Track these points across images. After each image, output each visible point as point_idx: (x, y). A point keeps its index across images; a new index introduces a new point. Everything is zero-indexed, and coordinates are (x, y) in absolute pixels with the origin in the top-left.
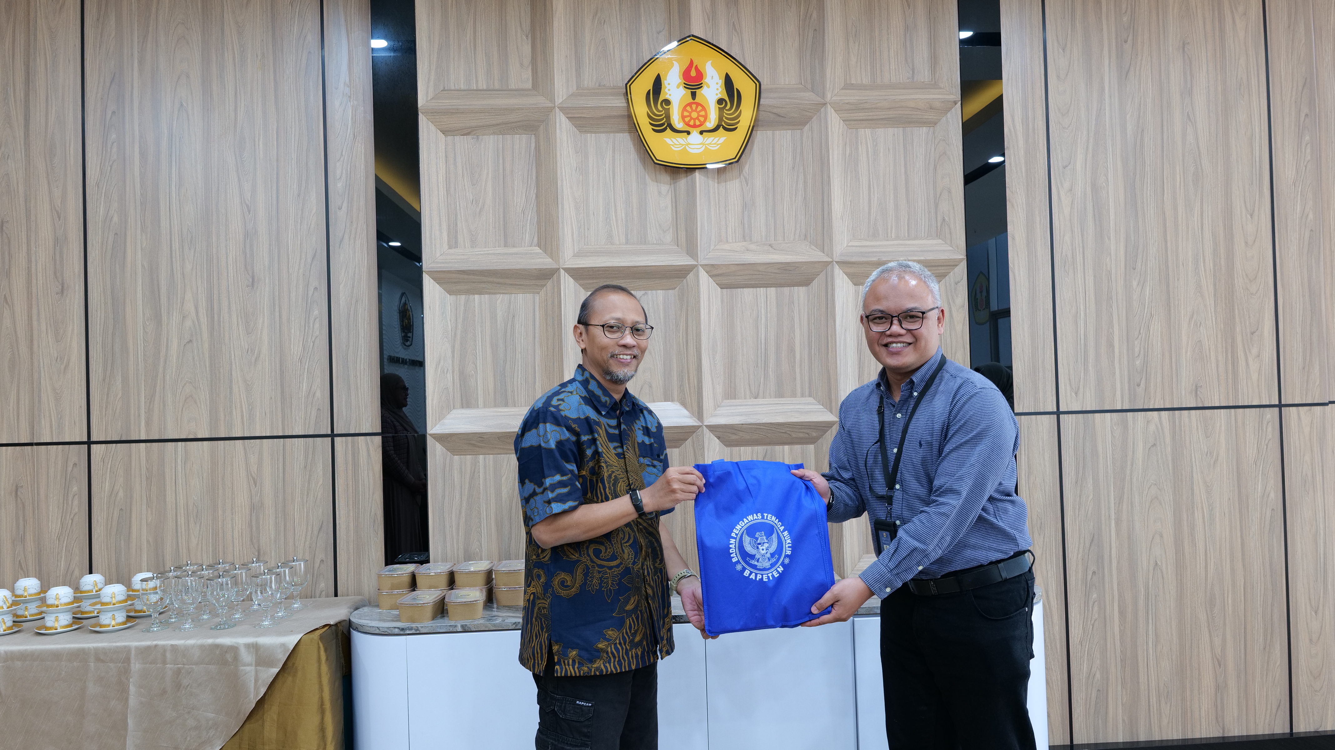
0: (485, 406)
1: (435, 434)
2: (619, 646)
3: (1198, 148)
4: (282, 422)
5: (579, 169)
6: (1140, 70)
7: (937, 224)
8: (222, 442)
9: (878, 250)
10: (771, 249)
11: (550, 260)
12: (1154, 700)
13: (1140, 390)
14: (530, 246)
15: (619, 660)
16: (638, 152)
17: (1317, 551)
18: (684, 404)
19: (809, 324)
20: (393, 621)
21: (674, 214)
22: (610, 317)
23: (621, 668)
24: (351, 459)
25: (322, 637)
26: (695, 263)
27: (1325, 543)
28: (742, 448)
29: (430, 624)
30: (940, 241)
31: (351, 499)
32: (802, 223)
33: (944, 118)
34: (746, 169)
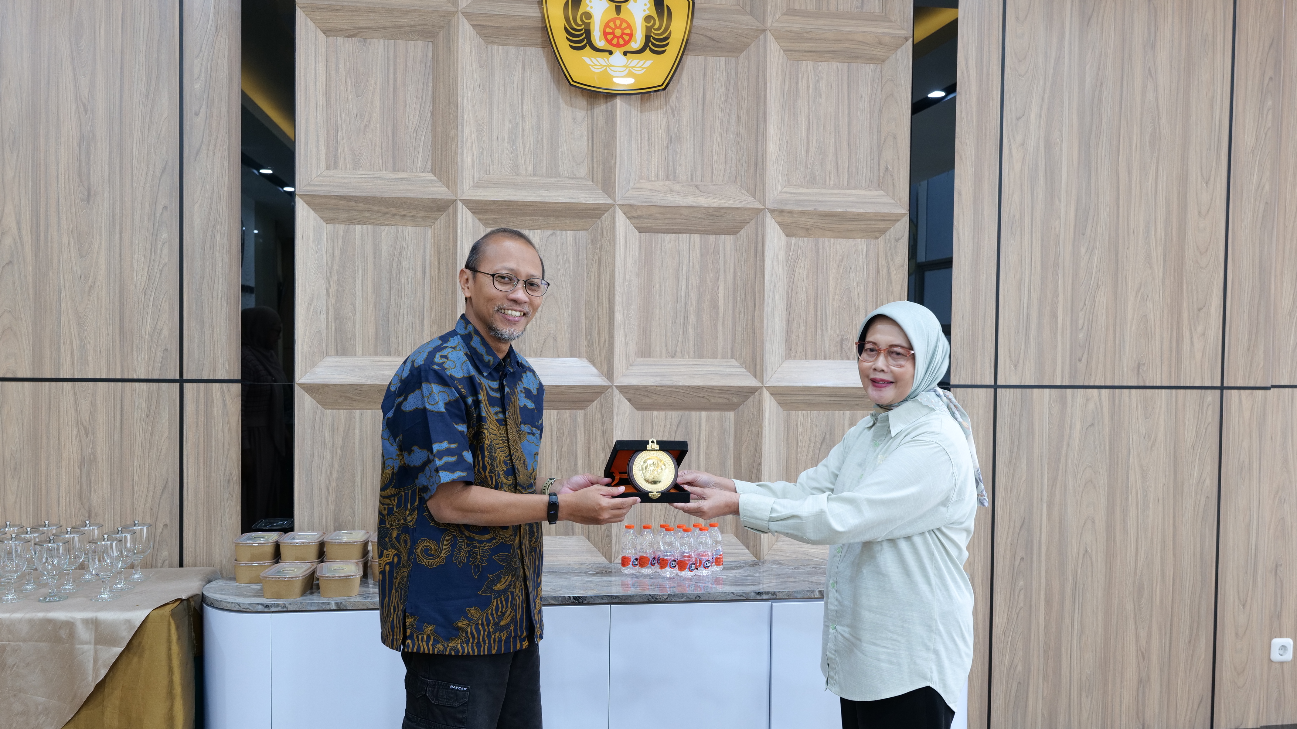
0: (364, 354)
1: (304, 384)
2: (480, 627)
3: (1158, 107)
4: (121, 363)
5: (483, 85)
6: (1103, 16)
7: (879, 173)
8: (47, 383)
9: (814, 199)
10: (697, 190)
11: (446, 189)
12: (1075, 694)
13: (1081, 366)
14: (423, 172)
15: (478, 642)
16: (552, 70)
17: (1249, 541)
18: (592, 361)
19: (735, 277)
20: (255, 596)
21: (590, 144)
22: (501, 267)
23: (479, 651)
24: (202, 409)
25: (173, 614)
26: (611, 202)
27: (1257, 533)
28: (655, 413)
29: (299, 600)
30: (882, 193)
31: (202, 456)
32: (733, 162)
33: (894, 56)
34: (673, 98)
